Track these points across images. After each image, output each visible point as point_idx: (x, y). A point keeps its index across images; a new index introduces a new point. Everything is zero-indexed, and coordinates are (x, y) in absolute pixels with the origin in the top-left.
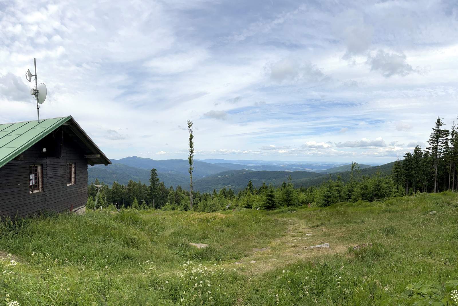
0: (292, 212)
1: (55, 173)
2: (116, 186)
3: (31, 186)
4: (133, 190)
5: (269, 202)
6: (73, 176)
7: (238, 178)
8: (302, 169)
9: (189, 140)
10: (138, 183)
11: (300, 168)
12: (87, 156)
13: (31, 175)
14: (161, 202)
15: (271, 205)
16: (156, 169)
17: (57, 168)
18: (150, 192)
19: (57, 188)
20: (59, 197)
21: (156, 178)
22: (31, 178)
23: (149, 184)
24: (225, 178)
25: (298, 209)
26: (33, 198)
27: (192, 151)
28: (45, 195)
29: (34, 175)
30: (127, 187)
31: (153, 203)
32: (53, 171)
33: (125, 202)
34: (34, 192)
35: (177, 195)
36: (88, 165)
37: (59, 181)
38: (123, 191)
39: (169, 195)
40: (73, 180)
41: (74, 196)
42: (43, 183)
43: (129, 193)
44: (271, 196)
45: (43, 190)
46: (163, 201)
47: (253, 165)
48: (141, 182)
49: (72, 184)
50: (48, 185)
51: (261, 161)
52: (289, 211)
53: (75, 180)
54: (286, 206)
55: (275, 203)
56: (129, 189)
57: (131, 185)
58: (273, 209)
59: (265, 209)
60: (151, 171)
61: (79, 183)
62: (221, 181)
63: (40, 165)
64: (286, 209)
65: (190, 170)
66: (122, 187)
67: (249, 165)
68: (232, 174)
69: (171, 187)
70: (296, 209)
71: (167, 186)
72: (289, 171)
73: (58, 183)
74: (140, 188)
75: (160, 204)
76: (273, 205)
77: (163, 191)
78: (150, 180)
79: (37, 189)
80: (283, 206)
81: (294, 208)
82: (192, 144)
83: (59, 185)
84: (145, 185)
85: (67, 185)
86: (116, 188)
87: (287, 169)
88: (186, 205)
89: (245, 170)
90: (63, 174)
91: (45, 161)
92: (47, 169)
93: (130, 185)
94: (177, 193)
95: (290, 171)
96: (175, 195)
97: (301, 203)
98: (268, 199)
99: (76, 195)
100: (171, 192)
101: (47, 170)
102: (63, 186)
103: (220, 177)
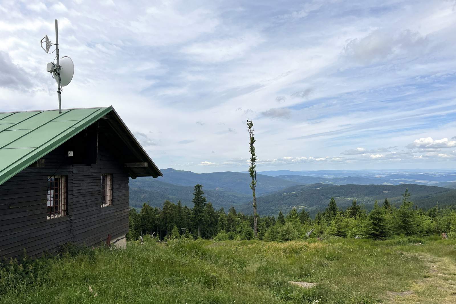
0: (416, 244)
1: (85, 188)
2: (147, 210)
3: (49, 208)
4: (171, 215)
5: (375, 228)
6: (108, 193)
7: (312, 195)
8: (411, 181)
9: (250, 145)
10: (176, 204)
11: (407, 179)
12: (129, 165)
13: (49, 191)
14: (208, 229)
15: (378, 233)
16: (201, 186)
17: (89, 181)
18: (194, 216)
19: (87, 210)
20: (90, 224)
21: (202, 196)
22: (49, 196)
23: (191, 206)
24: (292, 196)
25: (426, 242)
26: (53, 226)
27: (253, 160)
28: (71, 221)
29: (52, 192)
30: (162, 210)
31: (199, 231)
32: (82, 185)
33: (159, 231)
34: (53, 217)
35: (230, 220)
36: (129, 177)
37: (90, 201)
38: (157, 216)
39: (219, 220)
40: (108, 198)
41: (110, 221)
42: (67, 203)
43: (165, 219)
44: (377, 220)
45: (67, 214)
46: (211, 228)
47: (332, 177)
48: (181, 203)
49: (108, 205)
50: (74, 206)
51: (344, 171)
52: (410, 242)
53: (113, 198)
54: (404, 235)
55: (384, 229)
56: (165, 213)
57: (168, 207)
58: (382, 238)
59: (370, 237)
60: (195, 189)
61: (117, 203)
62: (287, 199)
63: (62, 176)
64: (405, 239)
65: (252, 186)
66: (156, 210)
67: (327, 176)
68: (302, 190)
69: (222, 210)
70: (422, 240)
71: (216, 208)
72: (389, 184)
73: (88, 203)
74: (180, 212)
75: (207, 233)
76: (381, 233)
77: (211, 215)
78: (193, 199)
79: (57, 213)
80: (399, 235)
81: (419, 239)
82: (254, 150)
83: (91, 206)
84: (186, 207)
85: (101, 206)
86: (147, 212)
87: (387, 182)
88: (248, 232)
89: (321, 184)
90: (96, 189)
91: (71, 170)
92: (74, 182)
93: (166, 208)
94: (230, 217)
95: (392, 185)
96: (228, 220)
97: (427, 232)
98: (374, 224)
99: (113, 220)
100: (222, 216)
101: (74, 184)
102: (95, 208)
103: (285, 194)
